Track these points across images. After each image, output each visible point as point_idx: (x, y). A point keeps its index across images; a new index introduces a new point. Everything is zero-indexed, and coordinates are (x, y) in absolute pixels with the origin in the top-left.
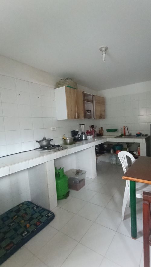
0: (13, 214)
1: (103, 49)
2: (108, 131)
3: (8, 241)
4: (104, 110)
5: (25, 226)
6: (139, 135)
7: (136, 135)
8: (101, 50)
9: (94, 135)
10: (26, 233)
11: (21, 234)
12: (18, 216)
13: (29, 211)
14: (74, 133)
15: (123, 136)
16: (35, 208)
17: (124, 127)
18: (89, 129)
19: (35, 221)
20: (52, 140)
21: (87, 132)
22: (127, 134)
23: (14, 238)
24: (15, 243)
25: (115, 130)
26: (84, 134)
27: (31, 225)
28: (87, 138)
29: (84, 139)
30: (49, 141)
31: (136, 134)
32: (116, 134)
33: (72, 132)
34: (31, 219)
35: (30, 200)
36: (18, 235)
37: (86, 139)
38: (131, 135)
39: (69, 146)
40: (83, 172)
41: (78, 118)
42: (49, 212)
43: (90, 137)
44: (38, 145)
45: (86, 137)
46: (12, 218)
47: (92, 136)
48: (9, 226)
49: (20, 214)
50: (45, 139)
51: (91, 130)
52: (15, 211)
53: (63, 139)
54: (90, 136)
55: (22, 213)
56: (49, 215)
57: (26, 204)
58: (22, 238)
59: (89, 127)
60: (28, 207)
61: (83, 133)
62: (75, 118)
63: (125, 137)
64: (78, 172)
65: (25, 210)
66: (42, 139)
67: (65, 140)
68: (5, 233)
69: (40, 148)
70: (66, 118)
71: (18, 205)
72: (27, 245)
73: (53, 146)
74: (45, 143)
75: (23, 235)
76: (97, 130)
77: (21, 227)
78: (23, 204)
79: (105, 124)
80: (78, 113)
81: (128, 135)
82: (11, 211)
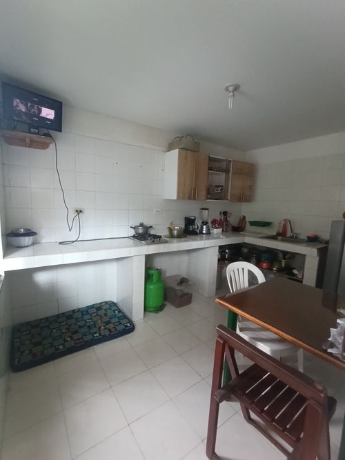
0: (94, 310)
1: (231, 89)
2: (253, 223)
3: (79, 335)
4: (251, 187)
5: (100, 328)
6: (313, 240)
7: (306, 238)
8: (227, 89)
9: (225, 227)
10: (98, 335)
11: (93, 334)
12: (97, 315)
13: (110, 313)
14: (189, 222)
15: (280, 238)
16: (116, 312)
17: (285, 220)
18: (218, 217)
19: (111, 326)
20: (151, 227)
21: (214, 222)
22: (289, 234)
23: (85, 335)
24: (85, 340)
25: (267, 224)
26: (206, 225)
27: (105, 329)
28: (211, 231)
29: (204, 232)
30: (147, 229)
31: (308, 237)
32: (267, 231)
33: (186, 218)
34: (108, 323)
35: (115, 301)
36: (90, 333)
37: (208, 233)
38: (296, 238)
39: (175, 240)
40: (189, 283)
41: (194, 198)
42: (130, 321)
43: (216, 231)
44: (132, 232)
45: (208, 230)
46: (91, 315)
47: (221, 229)
48: (86, 322)
49: (100, 313)
50: (142, 225)
51: (221, 219)
52: (96, 308)
53: (169, 228)
54: (218, 228)
55: (101, 312)
56: (129, 325)
57: (110, 305)
58: (92, 337)
59: (219, 213)
60: (110, 309)
61: (205, 223)
62: (190, 198)
63: (283, 240)
64: (183, 281)
65: (106, 310)
66: (139, 224)
67: (171, 230)
68: (80, 327)
69: (134, 236)
70: (175, 197)
71: (101, 303)
72: (95, 347)
73: (150, 235)
74: (141, 230)
75: (95, 335)
76: (233, 220)
77: (95, 326)
78: (106, 302)
79: (251, 211)
80: (195, 190)
81: (290, 237)
82: (92, 307)
